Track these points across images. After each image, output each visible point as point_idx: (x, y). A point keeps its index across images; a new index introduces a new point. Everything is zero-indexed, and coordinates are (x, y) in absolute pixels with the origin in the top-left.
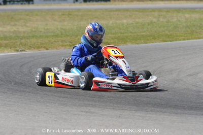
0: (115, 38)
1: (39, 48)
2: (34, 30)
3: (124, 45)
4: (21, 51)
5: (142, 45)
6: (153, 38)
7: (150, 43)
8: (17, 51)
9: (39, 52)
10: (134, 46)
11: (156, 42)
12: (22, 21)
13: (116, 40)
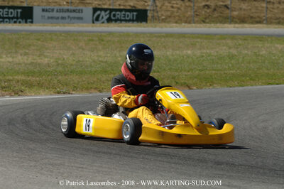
0: (196, 78)
1: (87, 89)
2: (60, 62)
3: (211, 87)
4: (64, 93)
5: (236, 88)
6: (251, 79)
7: (247, 85)
8: (59, 93)
9: (91, 95)
10: (226, 89)
11: (256, 85)
12: (33, 48)
13: (196, 80)
